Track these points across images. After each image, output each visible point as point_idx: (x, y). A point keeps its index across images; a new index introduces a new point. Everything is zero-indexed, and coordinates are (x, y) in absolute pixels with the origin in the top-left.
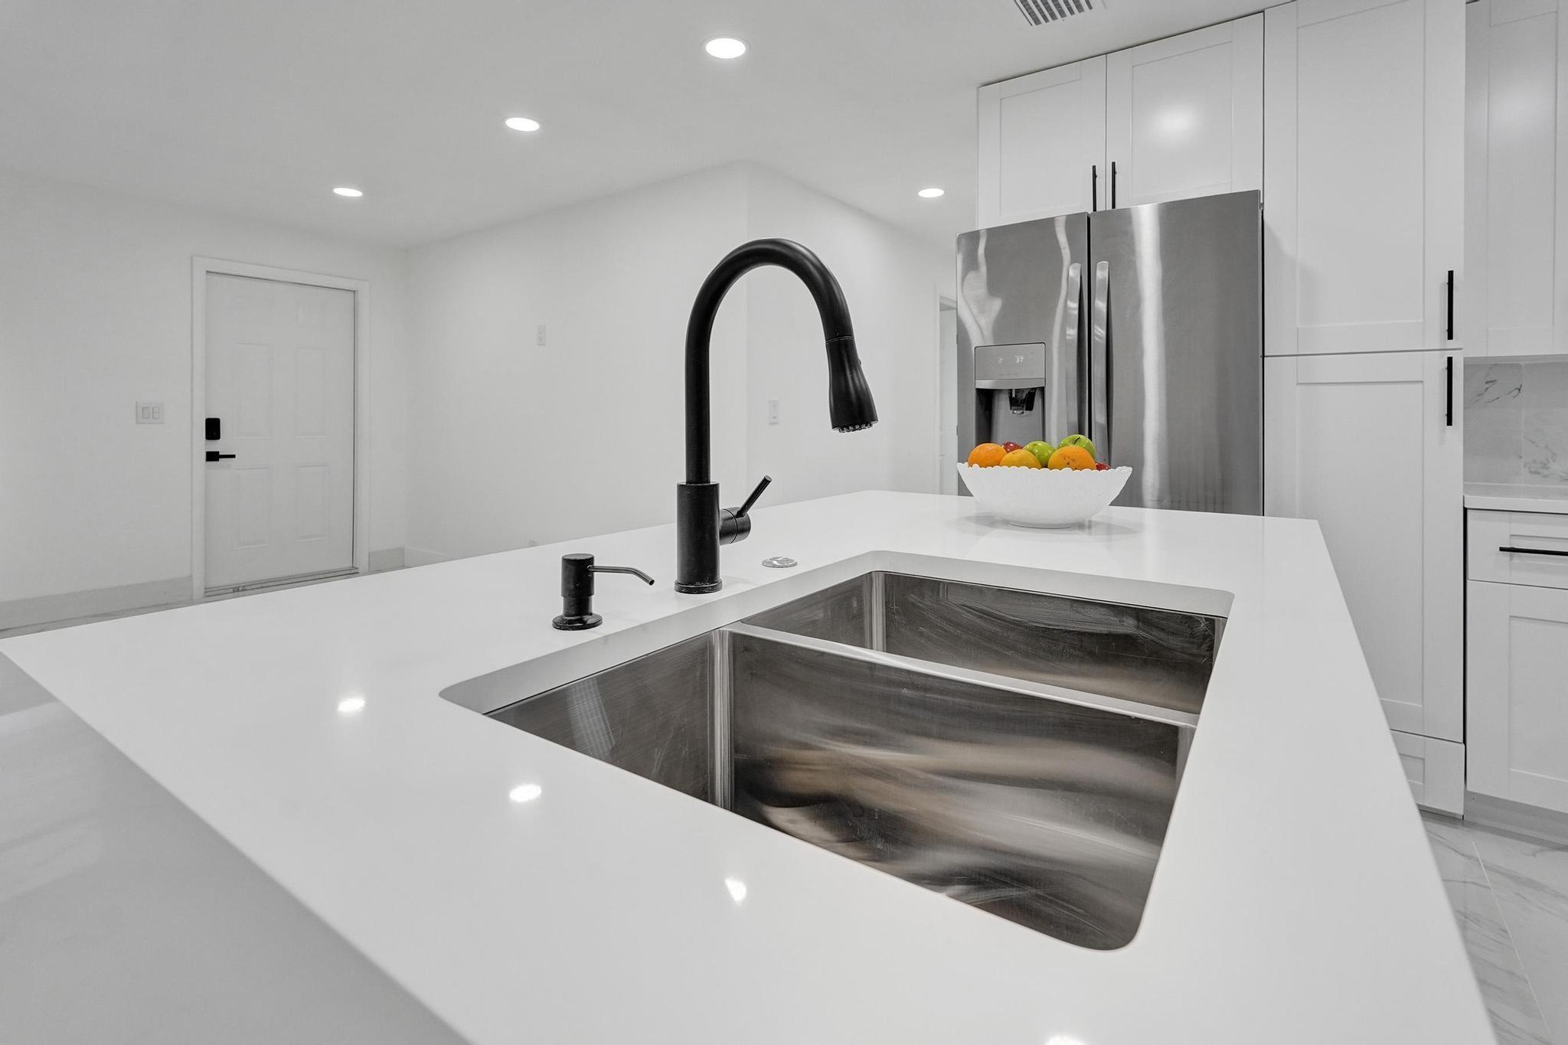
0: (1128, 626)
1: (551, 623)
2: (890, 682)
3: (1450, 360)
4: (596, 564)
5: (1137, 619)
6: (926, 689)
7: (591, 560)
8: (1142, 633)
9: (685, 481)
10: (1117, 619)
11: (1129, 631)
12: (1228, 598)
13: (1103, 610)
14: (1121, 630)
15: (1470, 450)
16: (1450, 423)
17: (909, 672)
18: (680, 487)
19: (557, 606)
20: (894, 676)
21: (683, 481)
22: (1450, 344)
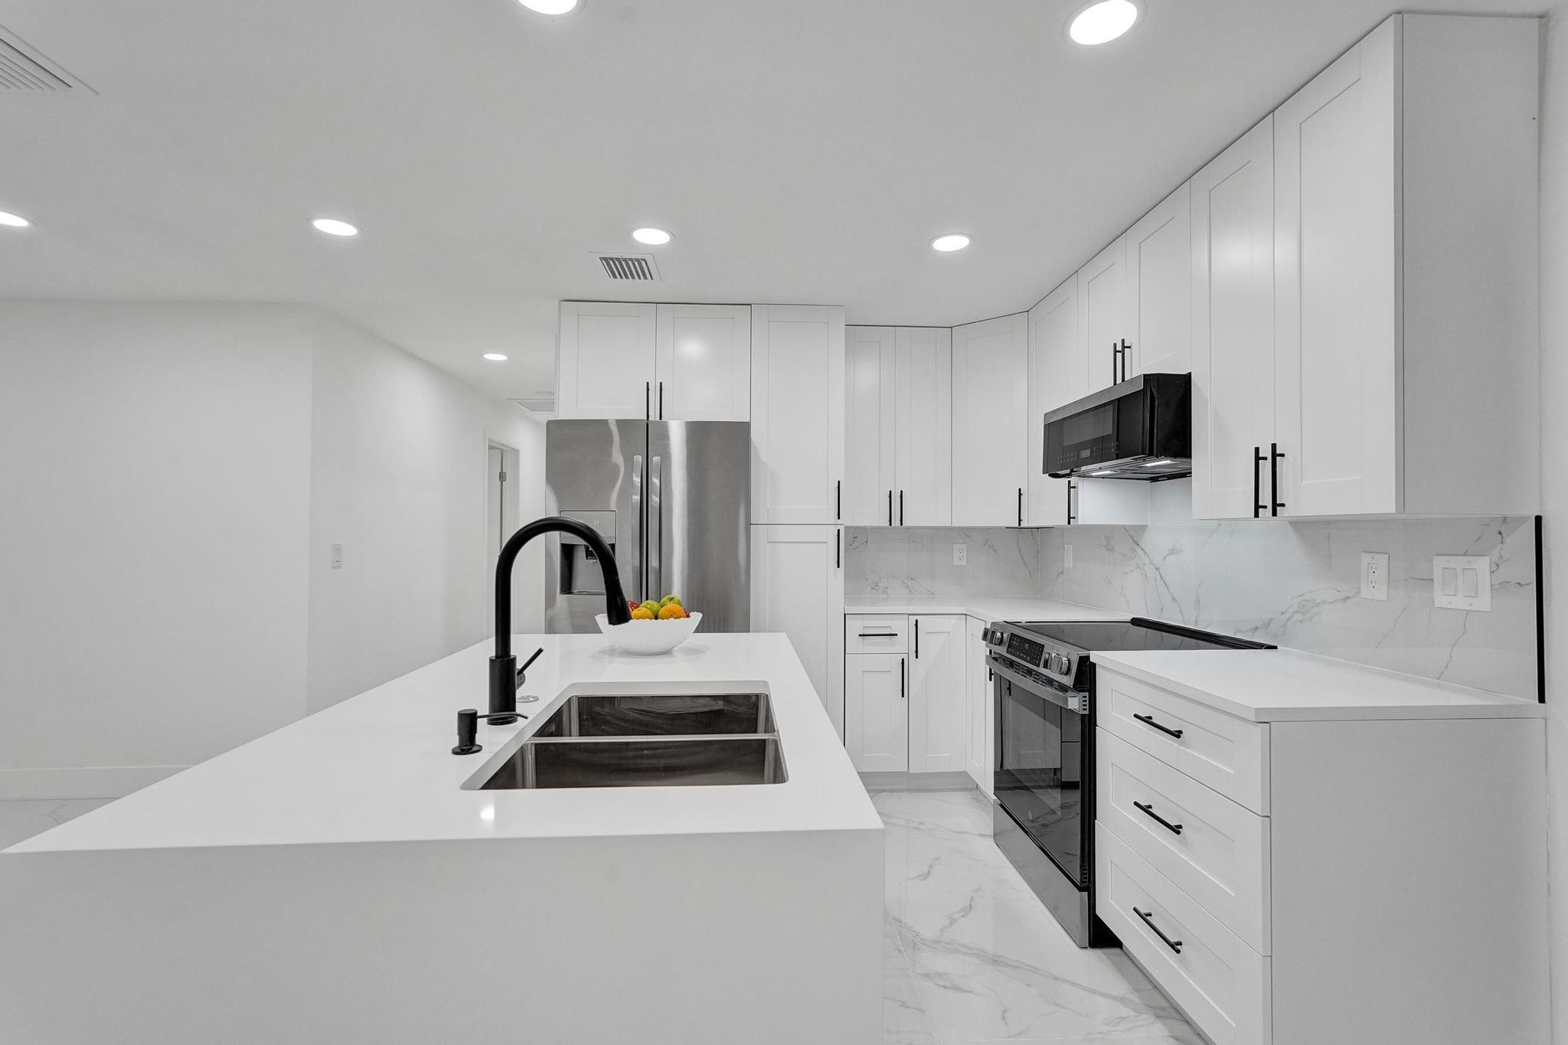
0: (720, 705)
1: (451, 752)
2: (637, 750)
3: (839, 530)
4: (479, 714)
5: (724, 701)
6: (656, 749)
7: (476, 713)
8: (726, 708)
9: (494, 655)
10: (714, 703)
11: (721, 708)
12: (765, 684)
13: (708, 699)
14: (716, 708)
15: (847, 577)
16: (838, 567)
17: (648, 742)
18: (491, 661)
19: (455, 741)
20: (639, 746)
21: (493, 654)
22: (839, 522)
